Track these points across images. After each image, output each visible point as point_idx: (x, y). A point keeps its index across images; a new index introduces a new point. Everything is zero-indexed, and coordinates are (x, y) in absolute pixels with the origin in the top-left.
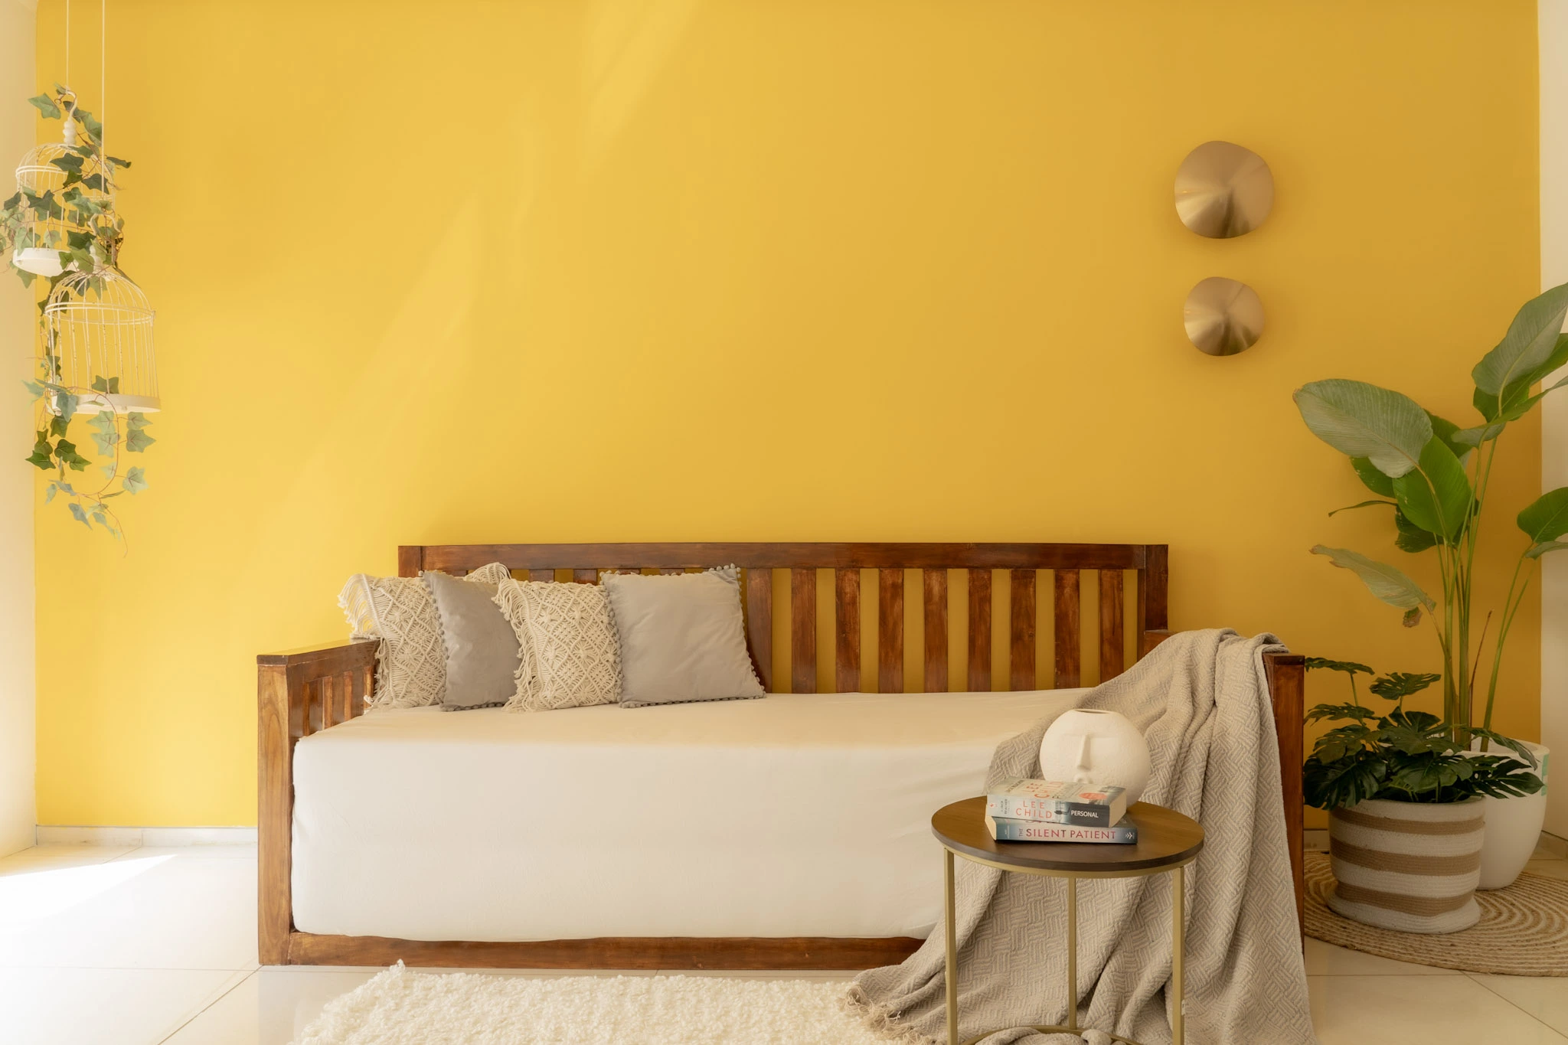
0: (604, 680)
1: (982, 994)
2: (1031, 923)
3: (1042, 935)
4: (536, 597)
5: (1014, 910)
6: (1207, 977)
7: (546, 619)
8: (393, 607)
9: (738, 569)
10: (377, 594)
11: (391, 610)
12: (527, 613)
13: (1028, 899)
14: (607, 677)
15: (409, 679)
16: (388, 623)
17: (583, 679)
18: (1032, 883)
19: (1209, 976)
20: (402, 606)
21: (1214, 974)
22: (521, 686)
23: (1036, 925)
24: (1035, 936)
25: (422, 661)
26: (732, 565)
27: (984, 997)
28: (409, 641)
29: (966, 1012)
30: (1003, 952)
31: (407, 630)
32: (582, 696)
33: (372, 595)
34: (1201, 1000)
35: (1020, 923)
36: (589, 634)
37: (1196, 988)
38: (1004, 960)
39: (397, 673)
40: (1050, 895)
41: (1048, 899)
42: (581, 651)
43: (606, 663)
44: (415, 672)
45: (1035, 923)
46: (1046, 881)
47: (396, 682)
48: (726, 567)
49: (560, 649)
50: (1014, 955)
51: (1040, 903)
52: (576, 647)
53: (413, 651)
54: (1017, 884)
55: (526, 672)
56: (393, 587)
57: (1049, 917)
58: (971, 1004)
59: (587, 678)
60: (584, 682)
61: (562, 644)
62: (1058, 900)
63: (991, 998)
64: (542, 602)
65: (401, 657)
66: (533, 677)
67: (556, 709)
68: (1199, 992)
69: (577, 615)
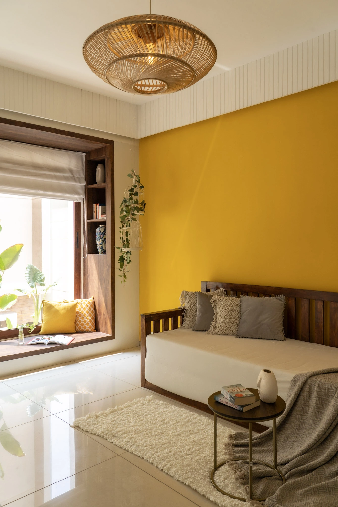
0: (234, 328)
1: (265, 450)
2: (293, 435)
3: (294, 440)
4: (221, 301)
5: (289, 429)
6: (330, 472)
7: (221, 308)
8: (190, 300)
9: (284, 297)
10: (187, 296)
11: (189, 301)
12: (218, 306)
13: (294, 427)
14: (235, 327)
15: (190, 320)
16: (187, 305)
17: (227, 327)
18: (297, 422)
19: (331, 472)
20: (192, 300)
21: (333, 472)
22: (212, 326)
23: (294, 436)
24: (292, 439)
25: (194, 316)
26: (282, 295)
27: (265, 451)
28: (191, 310)
29: (256, 453)
30: (282, 441)
31: (192, 307)
32: (226, 332)
33: (186, 297)
34: (325, 479)
35: (289, 433)
36: (232, 314)
37: (325, 474)
38: (281, 443)
39: (188, 319)
40: (301, 428)
41: (300, 429)
42: (228, 319)
43: (235, 323)
44: (192, 319)
45: (294, 435)
46: (302, 423)
47: (187, 321)
48: (281, 296)
49: (222, 318)
50: (285, 443)
51: (297, 429)
52: (226, 318)
53: (192, 313)
54: (292, 421)
55: (213, 323)
56: (191, 295)
57: (298, 435)
58: (259, 451)
59: (228, 327)
60: (227, 328)
61: (223, 316)
62: (303, 431)
63: (268, 452)
64: (222, 303)
65: (189, 314)
66: (215, 325)
67: (219, 335)
68: (326, 476)
69: (229, 308)
